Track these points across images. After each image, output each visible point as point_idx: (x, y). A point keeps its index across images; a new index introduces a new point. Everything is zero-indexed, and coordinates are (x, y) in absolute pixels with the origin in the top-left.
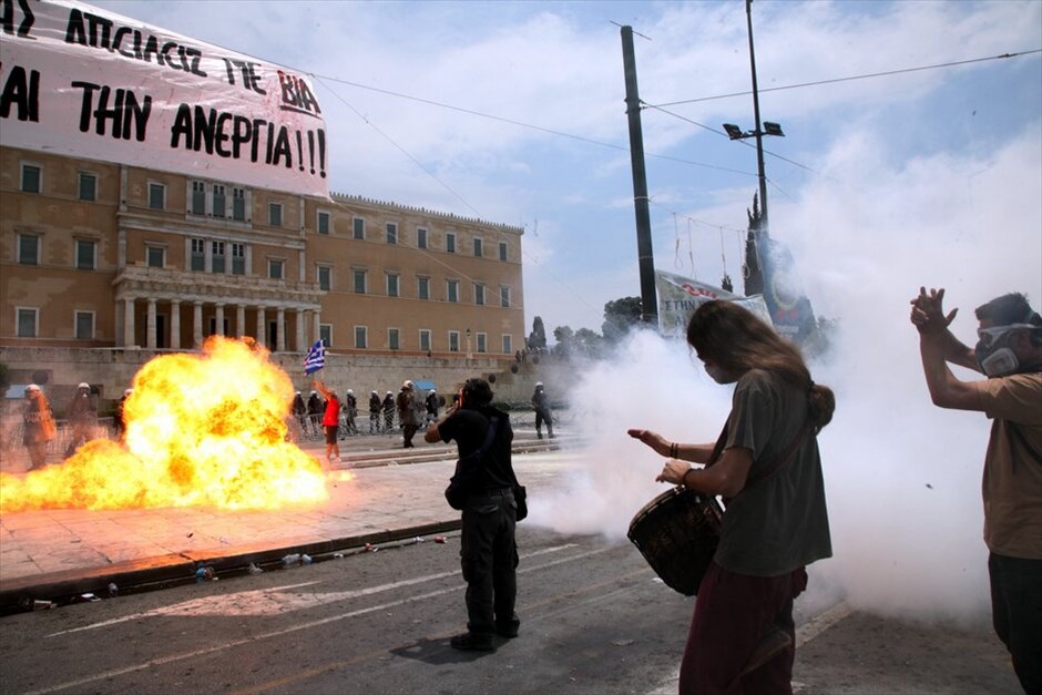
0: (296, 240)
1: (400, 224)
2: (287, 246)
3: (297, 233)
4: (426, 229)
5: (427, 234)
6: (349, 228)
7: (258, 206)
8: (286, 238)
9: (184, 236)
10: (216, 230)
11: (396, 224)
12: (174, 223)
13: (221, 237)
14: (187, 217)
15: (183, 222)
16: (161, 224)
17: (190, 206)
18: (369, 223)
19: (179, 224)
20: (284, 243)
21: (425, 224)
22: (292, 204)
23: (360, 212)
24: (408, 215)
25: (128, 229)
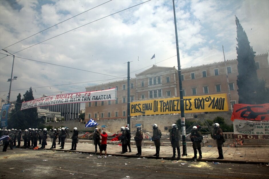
0: (173, 85)
1: (207, 70)
2: (171, 87)
3: (174, 83)
4: (218, 68)
5: (218, 70)
6: (190, 77)
7: (163, 79)
8: (170, 85)
9: (148, 91)
10: (154, 88)
11: (206, 71)
12: (145, 89)
13: (155, 89)
14: (148, 87)
15: (147, 88)
16: (143, 89)
17: (149, 84)
18: (196, 73)
19: (147, 89)
20: (170, 87)
21: (217, 67)
22: (172, 76)
23: (193, 71)
24: (210, 66)
25: (138, 92)
